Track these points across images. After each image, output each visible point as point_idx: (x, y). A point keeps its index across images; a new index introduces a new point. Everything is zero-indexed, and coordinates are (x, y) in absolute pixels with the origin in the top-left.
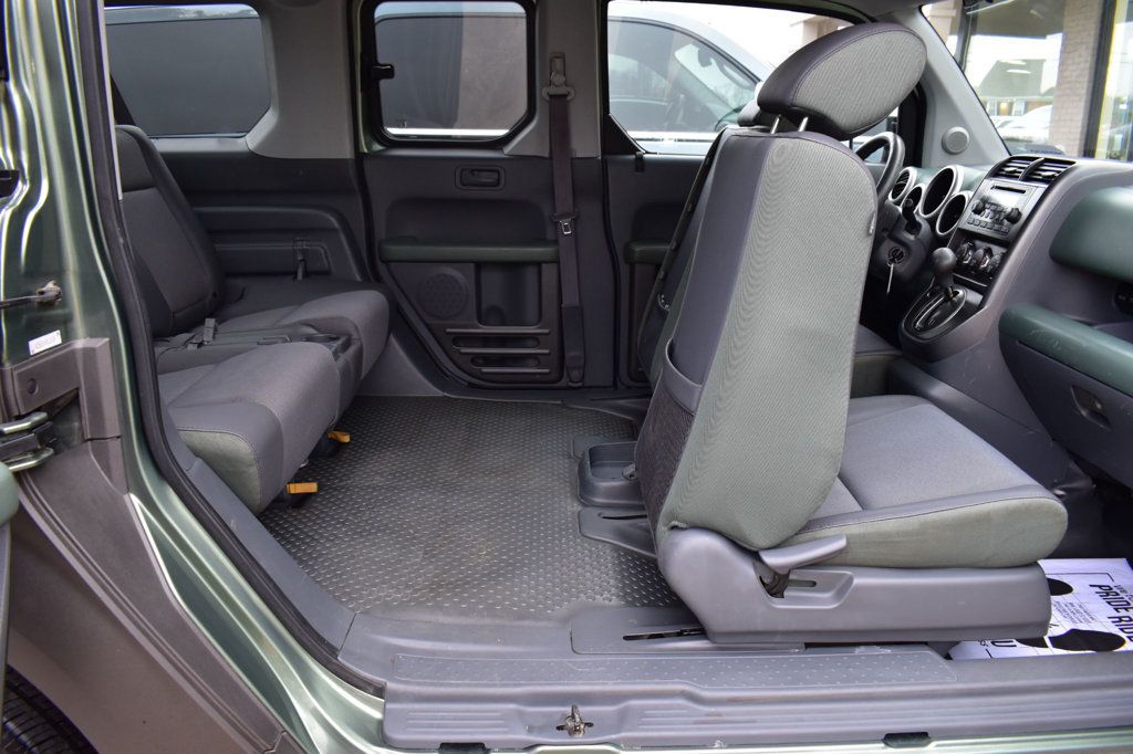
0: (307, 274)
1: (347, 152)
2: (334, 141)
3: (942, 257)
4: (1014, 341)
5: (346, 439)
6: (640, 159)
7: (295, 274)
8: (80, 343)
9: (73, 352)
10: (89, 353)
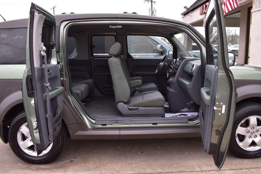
0: (82, 77)
1: (88, 59)
2: (86, 57)
3: (170, 71)
4: (178, 82)
5: (88, 100)
6: (133, 59)
7: (80, 77)
8: (64, 79)
9: (64, 80)
10: (65, 80)
